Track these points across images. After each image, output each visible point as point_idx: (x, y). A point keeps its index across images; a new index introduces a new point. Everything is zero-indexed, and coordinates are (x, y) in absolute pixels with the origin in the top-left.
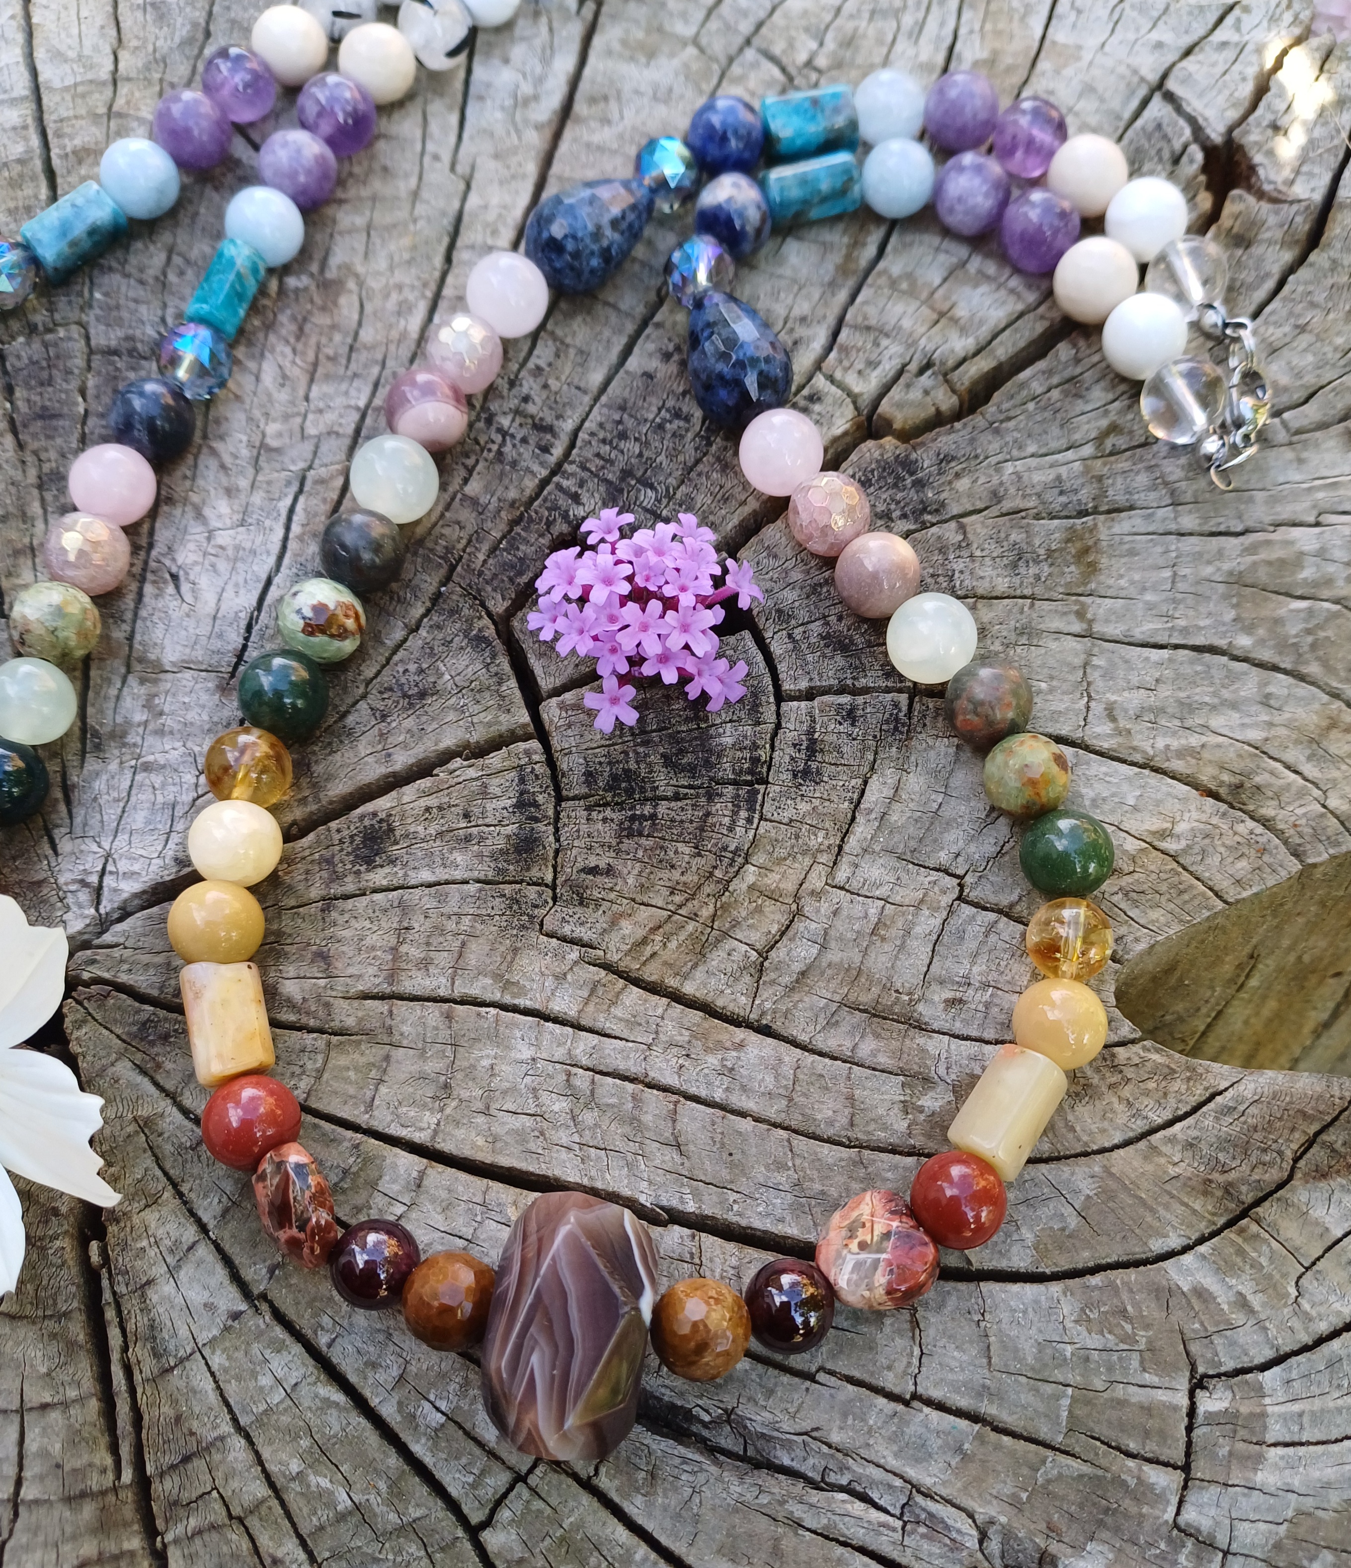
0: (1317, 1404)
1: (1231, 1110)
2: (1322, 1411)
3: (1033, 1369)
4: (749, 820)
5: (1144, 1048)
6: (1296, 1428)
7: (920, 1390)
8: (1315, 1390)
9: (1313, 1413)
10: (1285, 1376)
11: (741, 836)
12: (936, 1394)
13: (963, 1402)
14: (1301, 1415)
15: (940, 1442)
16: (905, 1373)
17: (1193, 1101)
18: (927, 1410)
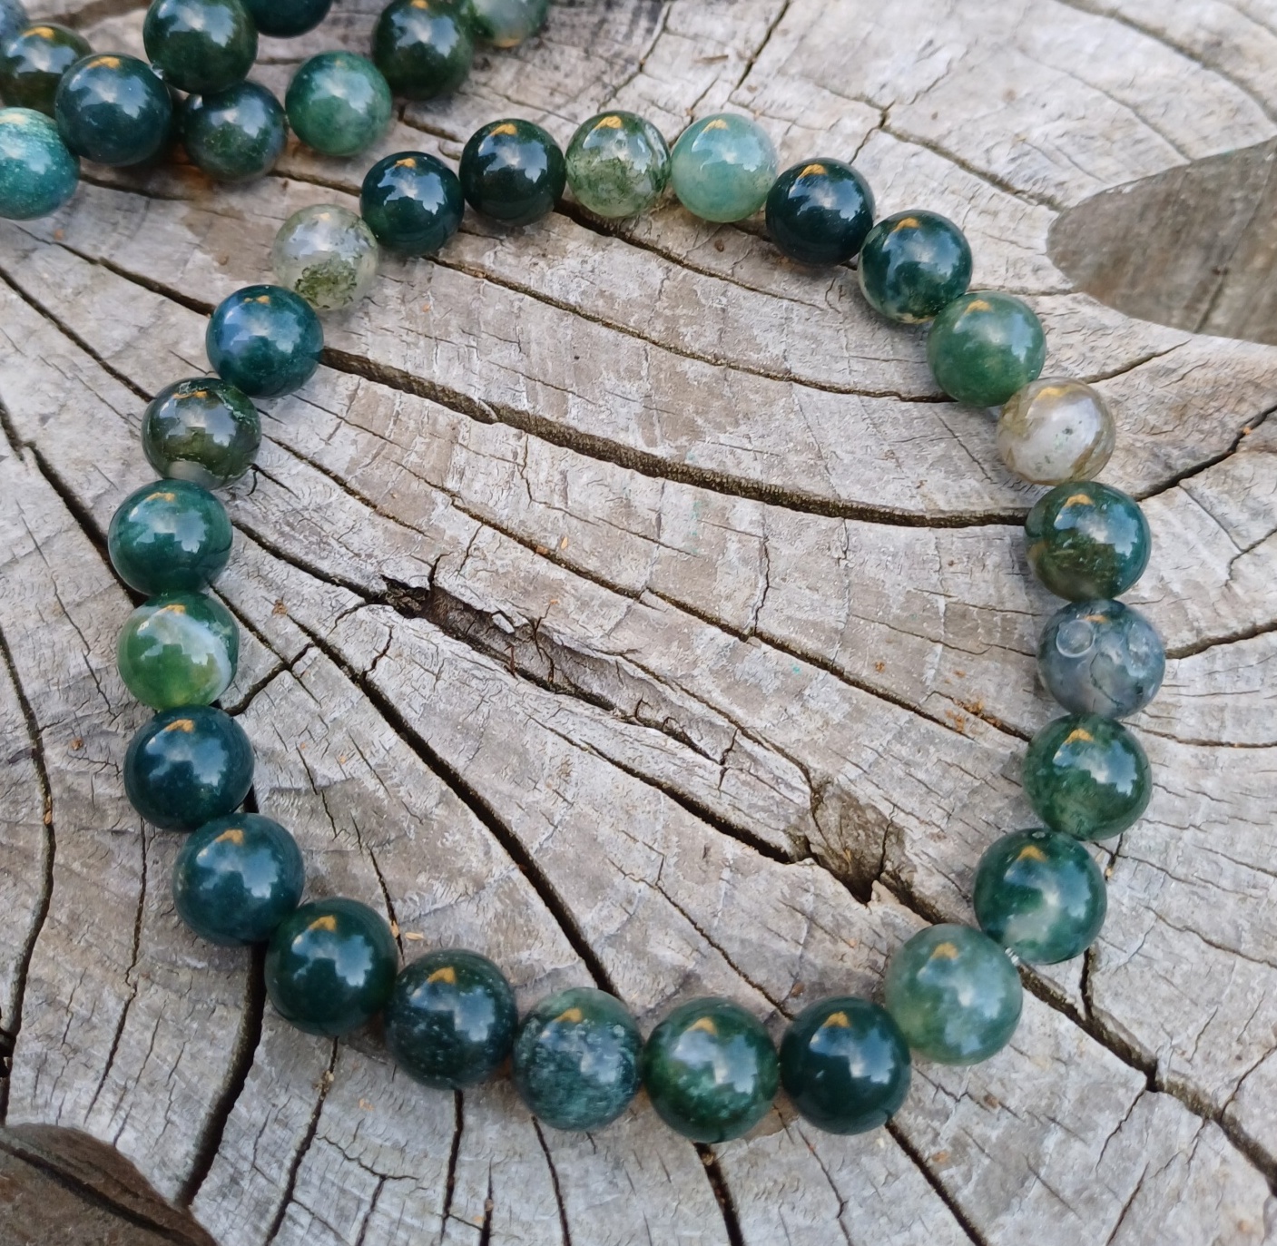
0: (1244, 701)
1: (1169, 372)
2: (1249, 709)
3: (897, 618)
4: (649, 31)
5: (1074, 299)
6: (1215, 725)
7: (761, 626)
8: (1242, 686)
9: (1237, 711)
10: (1208, 666)
11: (639, 45)
12: (779, 632)
13: (811, 645)
14: (1222, 709)
15: (778, 683)
16: (745, 605)
17: (1125, 358)
18: (766, 647)
